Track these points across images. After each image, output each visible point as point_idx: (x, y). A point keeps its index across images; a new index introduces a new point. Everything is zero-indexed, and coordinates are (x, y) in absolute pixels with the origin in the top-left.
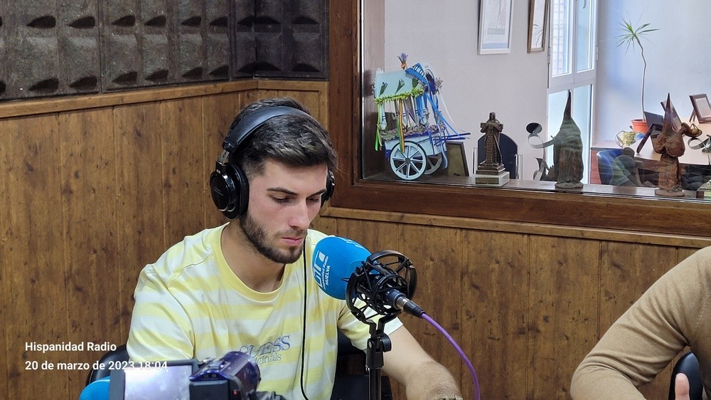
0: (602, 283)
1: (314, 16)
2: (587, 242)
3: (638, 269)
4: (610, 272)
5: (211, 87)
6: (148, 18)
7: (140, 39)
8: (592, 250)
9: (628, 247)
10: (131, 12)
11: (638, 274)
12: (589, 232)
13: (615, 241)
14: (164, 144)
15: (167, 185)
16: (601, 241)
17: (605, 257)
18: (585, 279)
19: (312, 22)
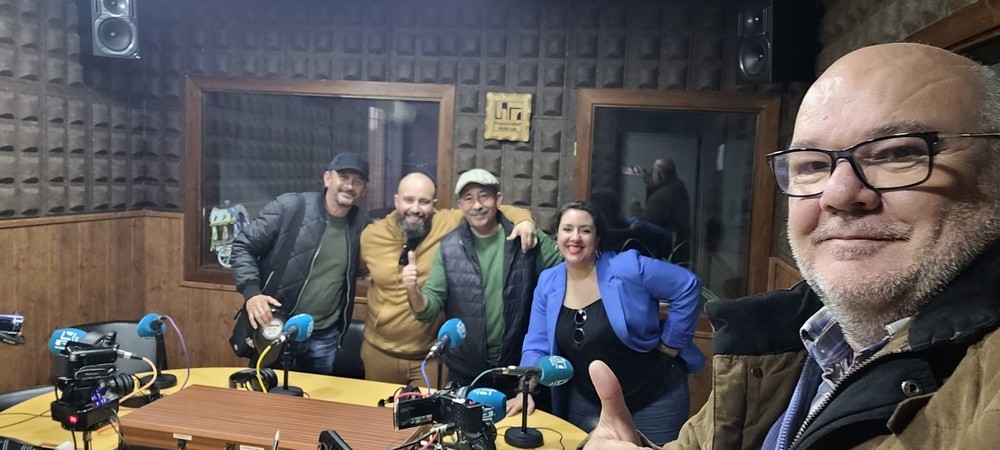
1: (176, 178)
5: (113, 215)
6: (71, 177)
7: (66, 189)
10: (61, 175)
14: (80, 245)
15: (82, 267)
19: (176, 181)
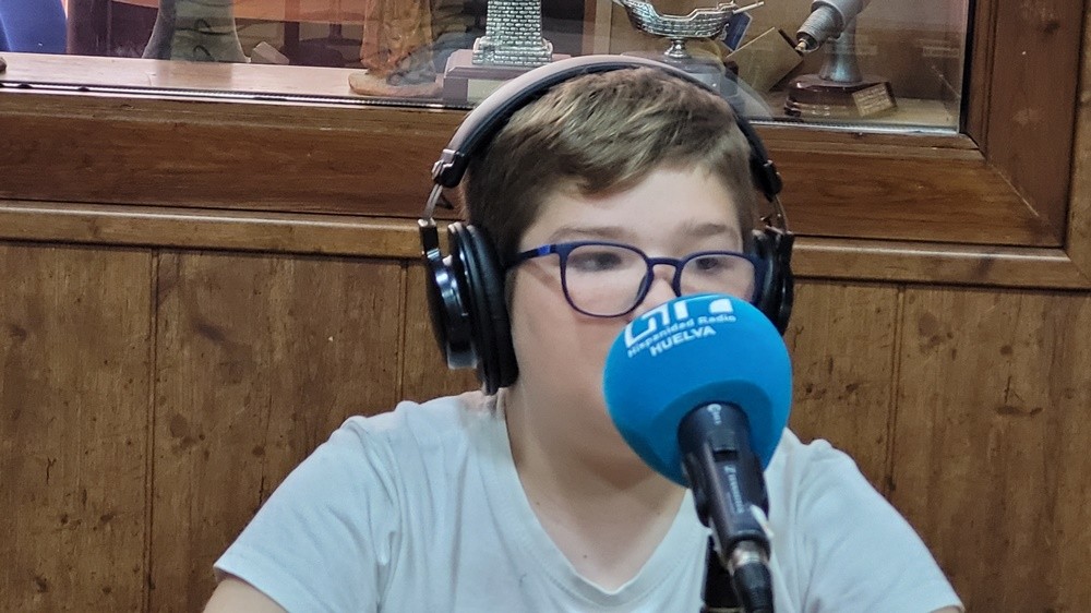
0: (162, 393)
2: (113, 256)
3: (279, 339)
4: (186, 352)
8: (127, 279)
9: (246, 267)
11: (278, 356)
12: (119, 218)
13: (203, 250)
16: (156, 249)
17: (172, 305)
18: (105, 382)
